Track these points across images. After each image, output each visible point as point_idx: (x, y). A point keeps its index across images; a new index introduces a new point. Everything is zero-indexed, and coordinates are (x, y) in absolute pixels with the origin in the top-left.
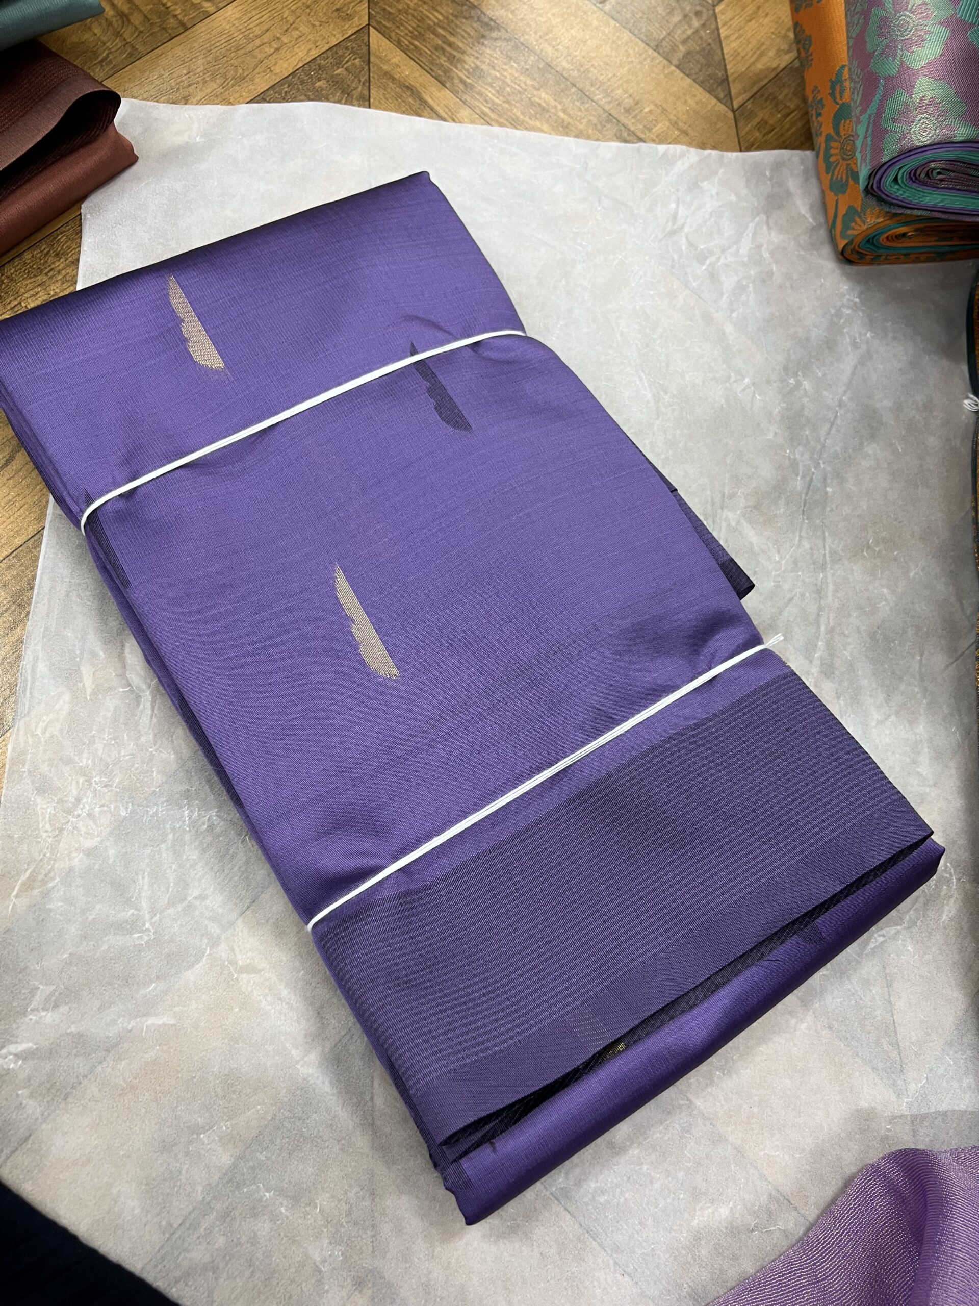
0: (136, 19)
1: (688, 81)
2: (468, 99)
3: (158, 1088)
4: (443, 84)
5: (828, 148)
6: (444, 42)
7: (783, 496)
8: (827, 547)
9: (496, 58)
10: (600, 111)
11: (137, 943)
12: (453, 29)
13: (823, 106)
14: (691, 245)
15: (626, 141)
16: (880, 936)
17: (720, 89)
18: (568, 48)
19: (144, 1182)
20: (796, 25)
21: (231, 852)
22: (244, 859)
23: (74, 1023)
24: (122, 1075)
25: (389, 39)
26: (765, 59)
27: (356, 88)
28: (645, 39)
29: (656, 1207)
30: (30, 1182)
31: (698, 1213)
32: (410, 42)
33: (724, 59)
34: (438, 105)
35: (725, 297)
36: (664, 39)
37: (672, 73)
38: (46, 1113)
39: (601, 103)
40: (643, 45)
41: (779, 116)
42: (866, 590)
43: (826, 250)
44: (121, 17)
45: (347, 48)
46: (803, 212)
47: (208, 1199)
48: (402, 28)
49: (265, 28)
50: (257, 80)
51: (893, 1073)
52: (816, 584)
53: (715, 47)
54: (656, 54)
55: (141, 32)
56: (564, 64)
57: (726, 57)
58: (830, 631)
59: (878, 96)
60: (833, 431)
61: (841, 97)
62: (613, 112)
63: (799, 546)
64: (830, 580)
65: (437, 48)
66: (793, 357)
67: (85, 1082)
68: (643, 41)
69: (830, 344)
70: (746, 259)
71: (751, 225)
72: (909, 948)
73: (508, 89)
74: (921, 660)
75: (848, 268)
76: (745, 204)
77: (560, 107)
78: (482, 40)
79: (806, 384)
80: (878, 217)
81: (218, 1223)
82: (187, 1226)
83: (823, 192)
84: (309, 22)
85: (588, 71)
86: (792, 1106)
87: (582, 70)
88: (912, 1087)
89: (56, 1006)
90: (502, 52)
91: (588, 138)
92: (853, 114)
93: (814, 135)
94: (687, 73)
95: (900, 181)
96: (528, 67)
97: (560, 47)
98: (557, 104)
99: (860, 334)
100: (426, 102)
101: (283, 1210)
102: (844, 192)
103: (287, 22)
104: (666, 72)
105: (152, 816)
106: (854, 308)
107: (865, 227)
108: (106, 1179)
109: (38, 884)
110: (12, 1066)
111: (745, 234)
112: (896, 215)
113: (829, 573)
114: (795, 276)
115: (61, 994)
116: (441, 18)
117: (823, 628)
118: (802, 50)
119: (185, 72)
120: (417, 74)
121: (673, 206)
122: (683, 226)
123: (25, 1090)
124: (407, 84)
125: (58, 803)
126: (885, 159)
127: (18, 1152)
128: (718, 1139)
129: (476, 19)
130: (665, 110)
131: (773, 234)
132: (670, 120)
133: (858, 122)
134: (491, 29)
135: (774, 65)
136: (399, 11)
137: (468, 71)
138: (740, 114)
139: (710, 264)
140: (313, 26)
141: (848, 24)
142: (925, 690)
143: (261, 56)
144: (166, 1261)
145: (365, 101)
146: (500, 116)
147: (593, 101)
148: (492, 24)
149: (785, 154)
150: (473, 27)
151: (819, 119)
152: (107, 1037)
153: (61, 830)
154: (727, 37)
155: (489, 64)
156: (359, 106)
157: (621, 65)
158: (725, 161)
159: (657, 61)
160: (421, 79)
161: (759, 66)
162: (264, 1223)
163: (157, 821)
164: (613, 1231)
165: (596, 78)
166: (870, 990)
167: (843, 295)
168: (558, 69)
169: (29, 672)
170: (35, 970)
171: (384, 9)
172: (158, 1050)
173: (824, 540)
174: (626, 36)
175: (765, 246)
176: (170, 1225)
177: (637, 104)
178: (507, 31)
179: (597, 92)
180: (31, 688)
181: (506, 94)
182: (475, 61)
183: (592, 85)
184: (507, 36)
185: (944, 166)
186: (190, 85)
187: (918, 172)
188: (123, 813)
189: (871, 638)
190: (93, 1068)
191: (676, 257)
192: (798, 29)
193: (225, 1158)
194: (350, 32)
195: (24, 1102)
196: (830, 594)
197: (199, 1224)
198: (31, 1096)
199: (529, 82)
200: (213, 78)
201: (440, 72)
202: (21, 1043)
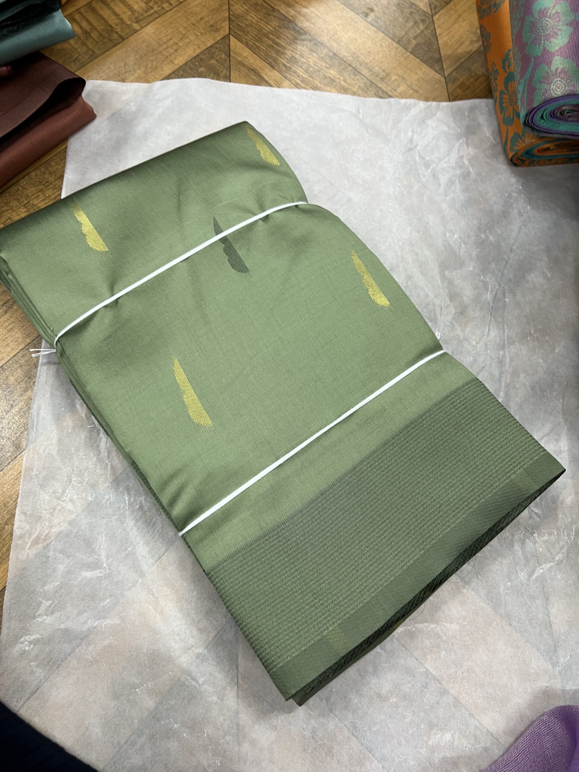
0: (94, 35)
1: (418, 60)
2: (288, 75)
3: (111, 661)
4: (273, 67)
5: (501, 99)
6: (273, 43)
7: (478, 305)
8: (506, 335)
9: (304, 51)
10: (366, 80)
11: (99, 575)
12: (279, 35)
13: (498, 74)
14: (422, 157)
15: (381, 97)
16: (541, 569)
17: (436, 65)
18: (346, 44)
19: (104, 717)
20: (481, 27)
21: (153, 521)
22: (161, 525)
23: (62, 623)
24: (91, 653)
25: (241, 42)
26: (464, 46)
27: (222, 71)
28: (392, 37)
29: (407, 733)
30: (38, 717)
31: (432, 737)
32: (253, 44)
33: (439, 47)
34: (270, 79)
35: (442, 187)
36: (403, 37)
37: (408, 57)
38: (47, 676)
39: (367, 75)
40: (390, 40)
41: (472, 80)
42: (529, 360)
43: (502, 158)
44: (86, 33)
45: (217, 48)
46: (488, 135)
47: (141, 728)
48: (248, 35)
49: (169, 38)
50: (165, 68)
51: (550, 652)
52: (499, 358)
53: (434, 40)
54: (398, 46)
55: (97, 42)
56: (345, 53)
57: (440, 46)
58: (507, 386)
59: (530, 69)
60: (508, 266)
61: (509, 69)
62: (373, 81)
63: (488, 336)
64: (507, 355)
65: (270, 46)
66: (483, 222)
67: (69, 658)
68: (391, 38)
69: (505, 214)
70: (454, 165)
71: (456, 144)
72: (558, 576)
73: (311, 69)
74: (563, 402)
75: (515, 168)
76: (453, 132)
77: (342, 78)
78: (295, 41)
79: (491, 238)
80: (532, 139)
81: (147, 742)
82: (129, 743)
83: (499, 125)
84: (194, 33)
85: (359, 57)
86: (488, 672)
87: (355, 56)
88: (562, 660)
89: (52, 613)
90: (307, 48)
91: (359, 95)
92: (516, 79)
93: (493, 91)
94: (417, 56)
95: (544, 118)
96: (323, 55)
97: (342, 43)
98: (340, 77)
99: (523, 207)
100: (263, 78)
101: (185, 735)
102: (511, 125)
103: (182, 34)
104: (405, 56)
105: (107, 500)
106: (520, 192)
107: (524, 145)
108: (82, 715)
109: (41, 541)
110: (27, 648)
111: (453, 150)
112: (543, 137)
113: (507, 350)
114: (483, 174)
115: (55, 606)
116: (271, 29)
117: (503, 384)
118: (485, 41)
119: (123, 65)
120: (258, 62)
121: (410, 134)
122: (416, 146)
123: (35, 663)
124: (252, 68)
125: (53, 493)
126: (535, 105)
127: (31, 699)
128: (444, 692)
129: (292, 28)
130: (404, 78)
131: (470, 149)
132: (407, 84)
133: (519, 83)
134: (301, 34)
135: (469, 49)
136: (247, 25)
137: (287, 59)
138: (448, 80)
139: (433, 169)
140: (197, 35)
141: (511, 26)
142: (566, 420)
143: (166, 54)
144: (117, 765)
145: (228, 79)
146: (307, 85)
147: (361, 74)
148: (302, 31)
149: (476, 101)
150: (290, 33)
151: (497, 82)
152: (82, 631)
153: (54, 509)
154: (440, 34)
155: (300, 55)
156: (224, 81)
157: (378, 53)
158: (441, 107)
159: (399, 50)
160: (260, 65)
161: (460, 50)
162: (174, 742)
163: (110, 503)
164: (381, 748)
165: (363, 61)
166: (536, 602)
167: (513, 185)
168: (341, 56)
169: (35, 416)
170: (40, 592)
171: (238, 25)
172: (111, 639)
173: (504, 330)
174: (381, 35)
175: (465, 156)
176: (119, 743)
177: (388, 75)
178: (310, 35)
179: (364, 69)
180: (37, 426)
181: (309, 72)
182: (292, 53)
183: (361, 65)
184: (310, 38)
185: (571, 108)
186: (126, 72)
187: (556, 112)
188: (90, 499)
189: (532, 390)
190: (73, 650)
191: (412, 163)
192: (482, 29)
193: (150, 703)
194: (218, 38)
195: (34, 669)
196: (507, 365)
197: (136, 743)
198: (38, 666)
199: (324, 64)
200: (139, 68)
201: (271, 61)
202: (32, 635)
